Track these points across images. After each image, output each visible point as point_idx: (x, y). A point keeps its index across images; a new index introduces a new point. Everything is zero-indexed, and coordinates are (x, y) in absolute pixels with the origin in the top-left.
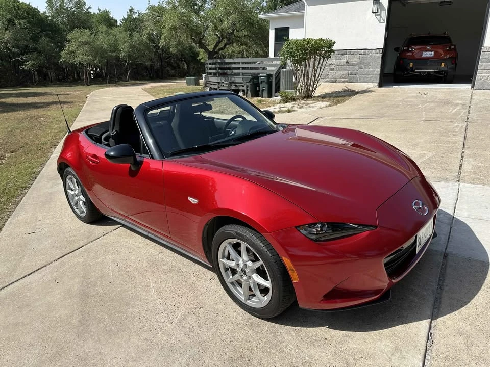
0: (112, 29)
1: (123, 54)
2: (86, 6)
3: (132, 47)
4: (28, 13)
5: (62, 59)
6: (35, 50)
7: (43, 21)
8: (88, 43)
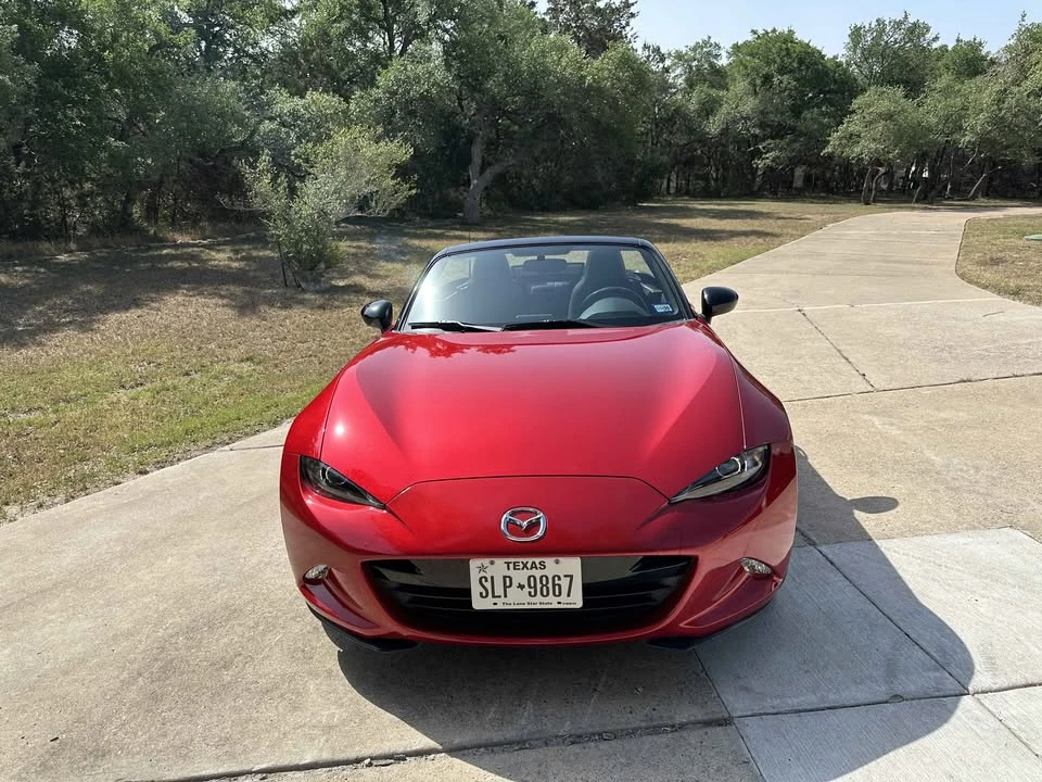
0: (963, 83)
1: (967, 138)
2: (927, 36)
3: (998, 122)
4: (801, 62)
5: (829, 149)
6: (793, 129)
7: (827, 74)
8: (889, 116)
